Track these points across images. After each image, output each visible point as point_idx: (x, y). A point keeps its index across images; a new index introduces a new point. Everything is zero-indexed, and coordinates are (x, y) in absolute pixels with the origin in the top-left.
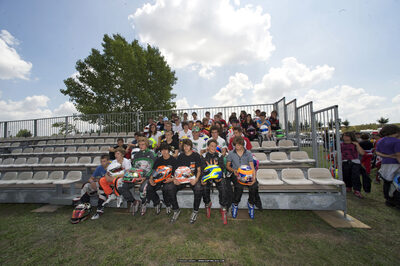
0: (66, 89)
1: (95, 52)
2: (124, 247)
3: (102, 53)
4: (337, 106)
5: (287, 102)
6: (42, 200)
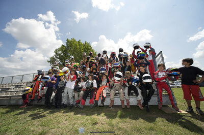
0: (49, 60)
1: (63, 45)
3: (66, 45)
4: (161, 52)
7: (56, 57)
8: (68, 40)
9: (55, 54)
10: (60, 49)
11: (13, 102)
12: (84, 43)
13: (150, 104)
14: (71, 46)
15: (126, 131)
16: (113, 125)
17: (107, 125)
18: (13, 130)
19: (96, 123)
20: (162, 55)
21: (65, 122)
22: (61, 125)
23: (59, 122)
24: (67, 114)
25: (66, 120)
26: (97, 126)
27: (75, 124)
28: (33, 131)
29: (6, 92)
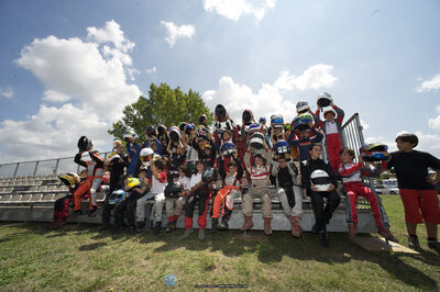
0: (112, 129)
1: (142, 98)
2: (125, 251)
3: (147, 97)
4: (357, 114)
7: (127, 122)
8: (152, 87)
9: (124, 116)
10: (136, 106)
11: (36, 216)
12: (187, 93)
13: (329, 228)
14: (160, 99)
15: (276, 287)
16: (247, 274)
17: (234, 273)
18: (37, 274)
19: (210, 268)
20: (358, 122)
21: (145, 263)
22: (136, 269)
23: (131, 263)
24: (149, 245)
25: (148, 258)
26: (213, 274)
27: (166, 266)
28: (78, 279)
29: (23, 194)
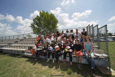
5: (90, 26)
6: (20, 54)
7: (34, 23)
9: (33, 21)
10: (36, 19)
12: (50, 14)
